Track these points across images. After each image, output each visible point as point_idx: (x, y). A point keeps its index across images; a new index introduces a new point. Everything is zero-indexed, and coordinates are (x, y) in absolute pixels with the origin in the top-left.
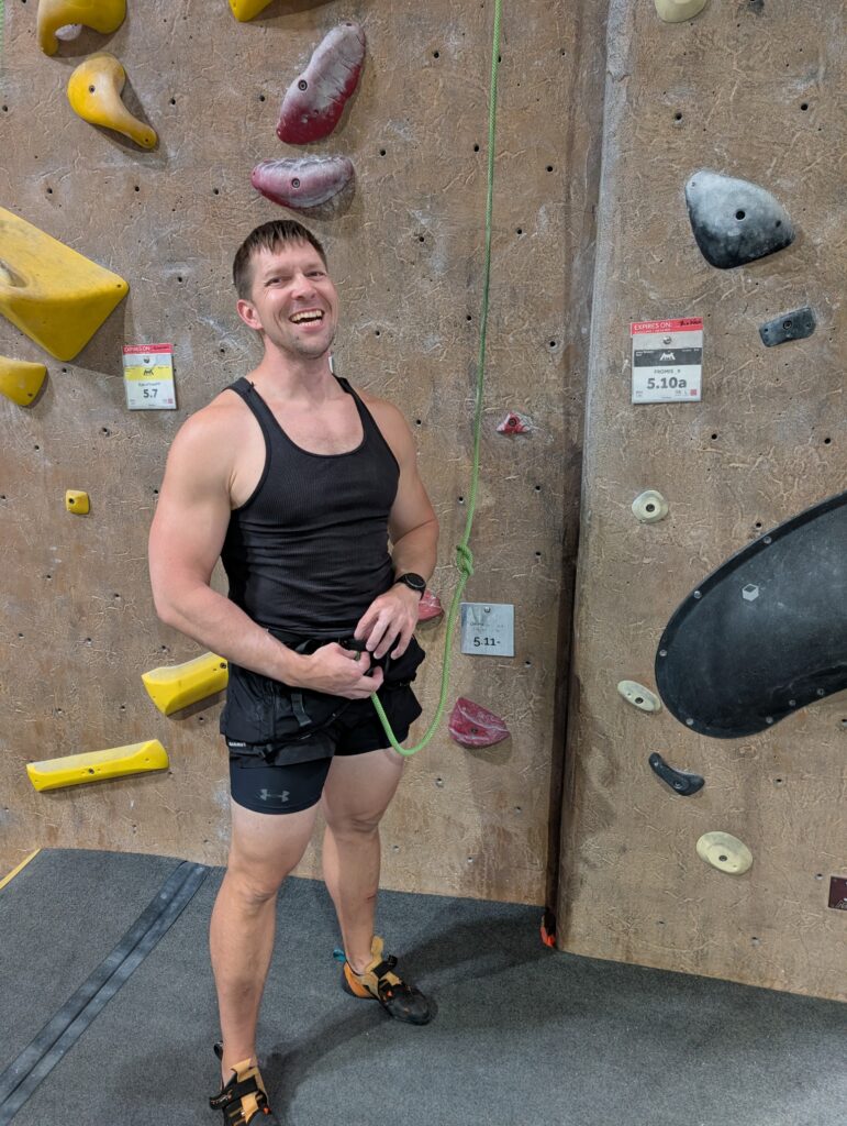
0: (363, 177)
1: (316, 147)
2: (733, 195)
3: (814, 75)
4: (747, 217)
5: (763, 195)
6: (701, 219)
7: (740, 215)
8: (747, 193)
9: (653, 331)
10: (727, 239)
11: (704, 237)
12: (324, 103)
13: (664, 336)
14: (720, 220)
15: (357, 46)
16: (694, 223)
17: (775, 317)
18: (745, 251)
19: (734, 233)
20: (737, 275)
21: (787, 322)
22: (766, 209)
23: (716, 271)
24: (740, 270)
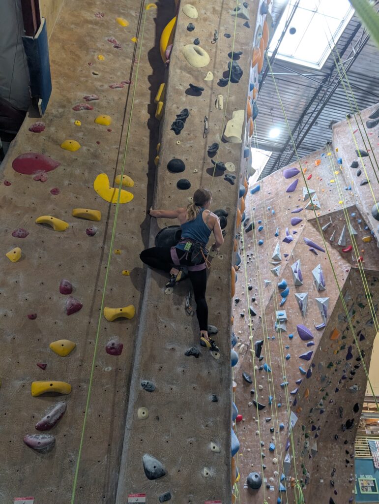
0: (58, 442)
1: (46, 432)
2: (153, 462)
3: (169, 435)
4: (156, 468)
5: (159, 463)
6: (146, 467)
7: (155, 467)
8: (156, 462)
9: (134, 496)
10: (152, 472)
11: (147, 472)
12: (52, 422)
13: (136, 498)
14: (150, 467)
15: (65, 408)
16: (144, 467)
17: (162, 494)
18: (156, 476)
19: (153, 471)
20: (154, 481)
21: (165, 496)
22: (160, 467)
23: (149, 480)
24: (154, 480)
